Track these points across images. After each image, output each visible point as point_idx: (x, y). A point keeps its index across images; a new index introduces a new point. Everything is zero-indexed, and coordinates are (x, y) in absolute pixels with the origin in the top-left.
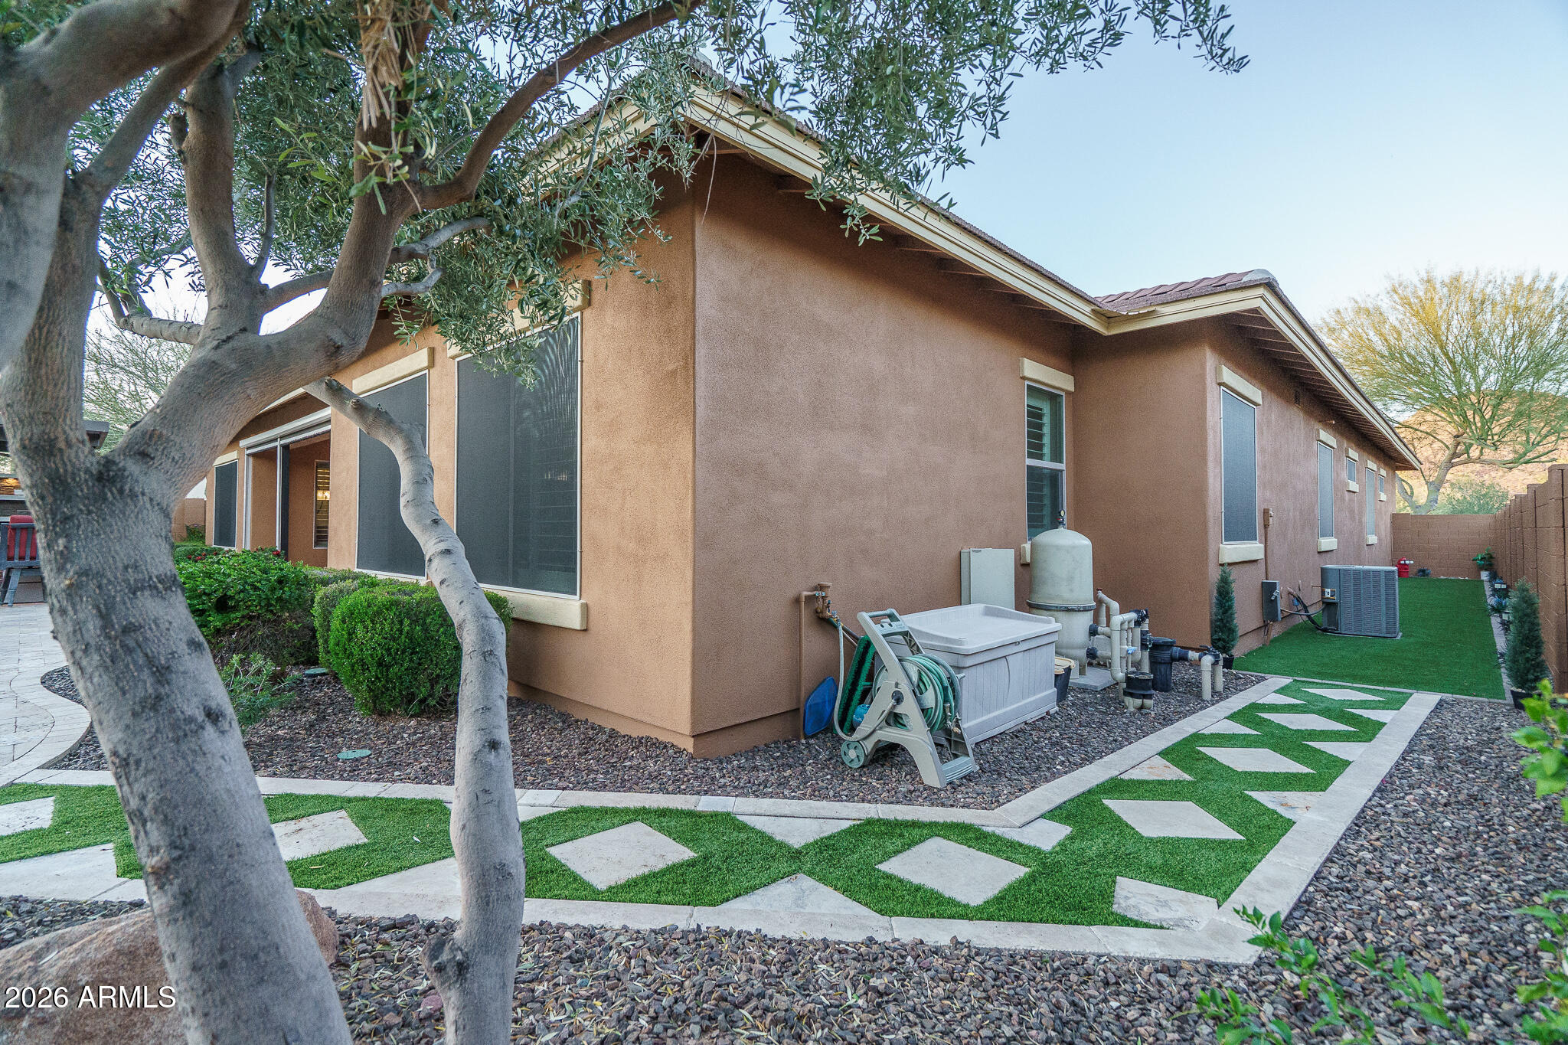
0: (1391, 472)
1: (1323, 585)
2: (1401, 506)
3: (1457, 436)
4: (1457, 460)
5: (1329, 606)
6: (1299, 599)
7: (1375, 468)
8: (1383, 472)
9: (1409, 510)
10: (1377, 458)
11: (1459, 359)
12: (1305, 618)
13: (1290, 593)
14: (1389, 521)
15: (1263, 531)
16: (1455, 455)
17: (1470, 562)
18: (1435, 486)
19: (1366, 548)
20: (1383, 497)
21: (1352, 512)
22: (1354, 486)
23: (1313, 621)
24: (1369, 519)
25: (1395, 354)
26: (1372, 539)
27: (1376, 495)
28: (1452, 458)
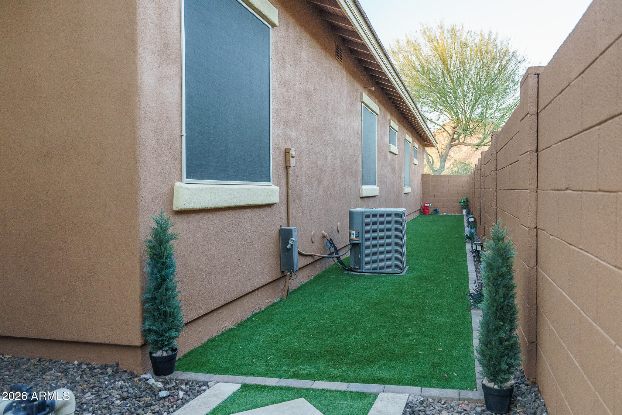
0: (421, 147)
1: (351, 227)
2: (427, 170)
3: (454, 128)
4: (454, 143)
5: (355, 246)
6: (331, 241)
7: (411, 141)
8: (416, 145)
9: (431, 172)
10: (412, 134)
11: (455, 79)
12: (336, 260)
13: (324, 237)
14: (420, 178)
15: (283, 172)
16: (453, 140)
17: (458, 204)
18: (444, 158)
19: (404, 195)
20: (416, 162)
21: (393, 169)
22: (394, 149)
23: (341, 263)
24: (406, 175)
25: (425, 71)
26: (408, 189)
27: (412, 160)
28: (452, 142)
